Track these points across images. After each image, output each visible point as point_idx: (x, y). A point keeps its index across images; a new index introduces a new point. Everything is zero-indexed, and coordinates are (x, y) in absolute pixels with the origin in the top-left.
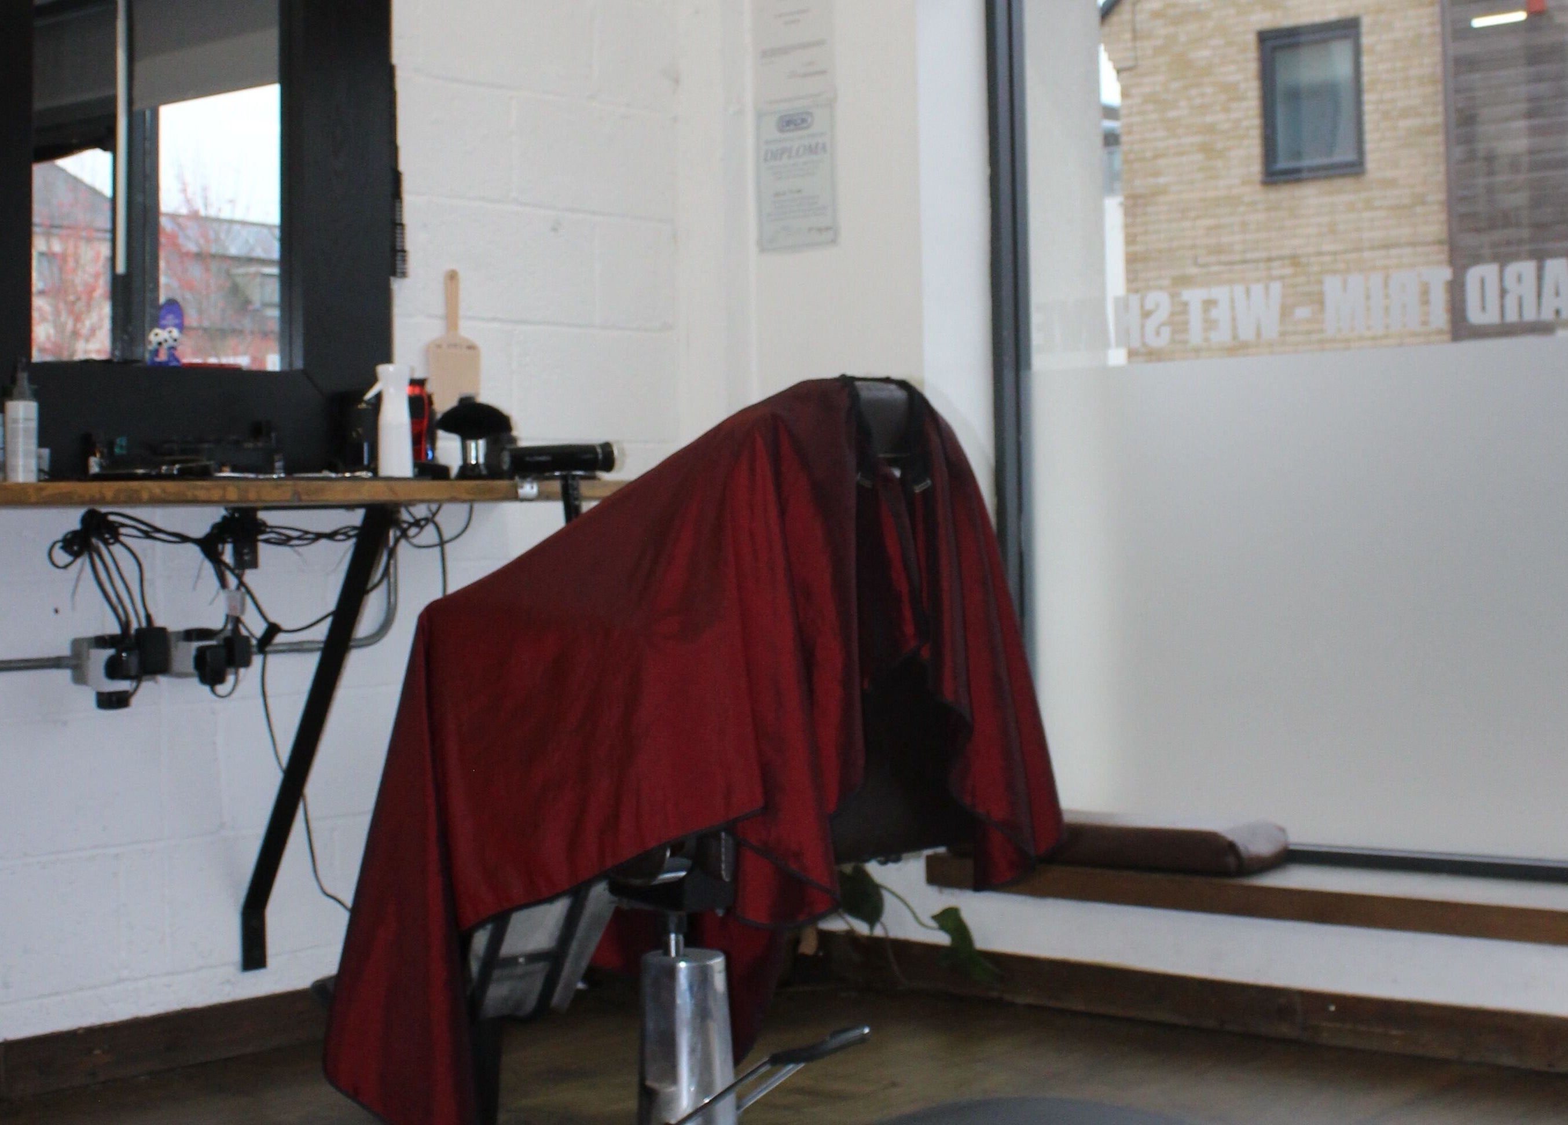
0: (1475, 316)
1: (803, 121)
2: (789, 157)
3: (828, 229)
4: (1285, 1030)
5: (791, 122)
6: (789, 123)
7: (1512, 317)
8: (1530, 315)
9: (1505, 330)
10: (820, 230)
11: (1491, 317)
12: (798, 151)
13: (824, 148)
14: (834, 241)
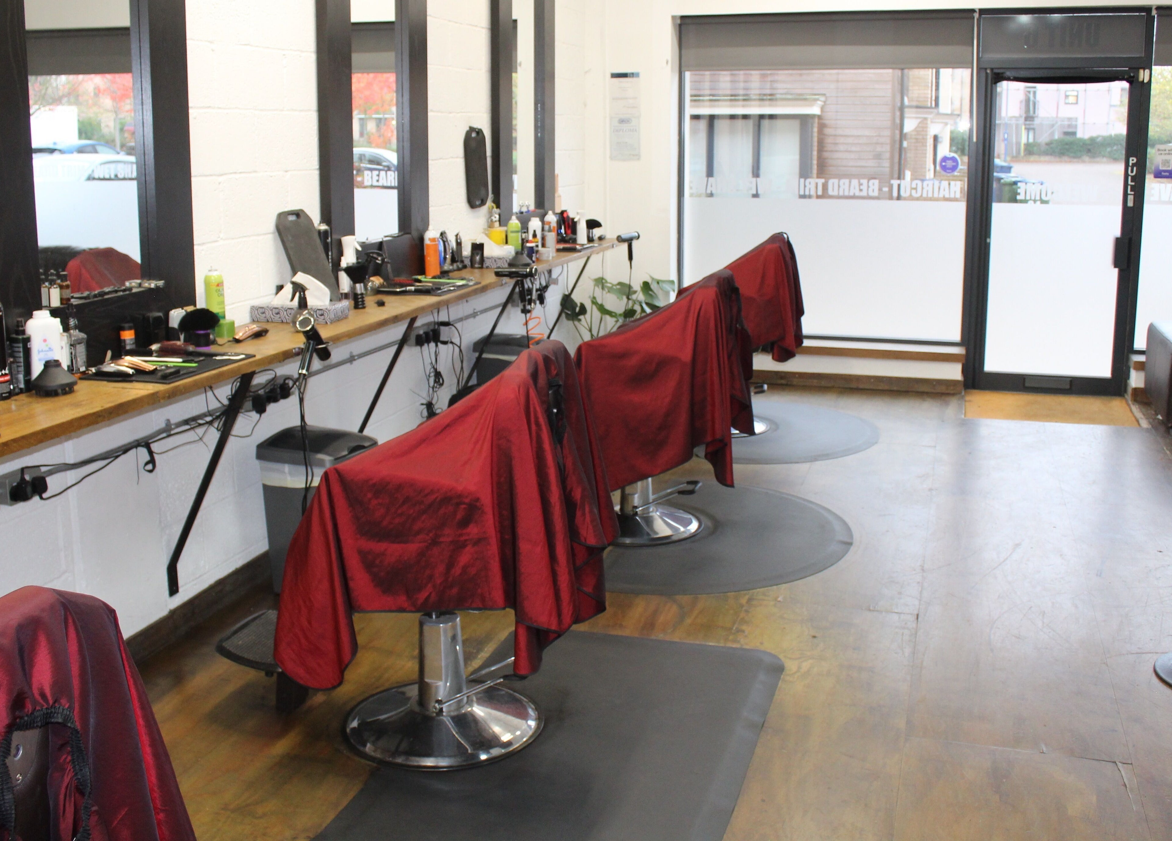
0: (830, 192)
1: (628, 121)
2: (623, 131)
3: (637, 155)
4: (783, 382)
5: (622, 121)
6: (623, 121)
7: (841, 194)
8: (846, 194)
9: (839, 197)
10: (633, 155)
11: (835, 193)
12: (626, 130)
13: (636, 130)
14: (639, 159)
